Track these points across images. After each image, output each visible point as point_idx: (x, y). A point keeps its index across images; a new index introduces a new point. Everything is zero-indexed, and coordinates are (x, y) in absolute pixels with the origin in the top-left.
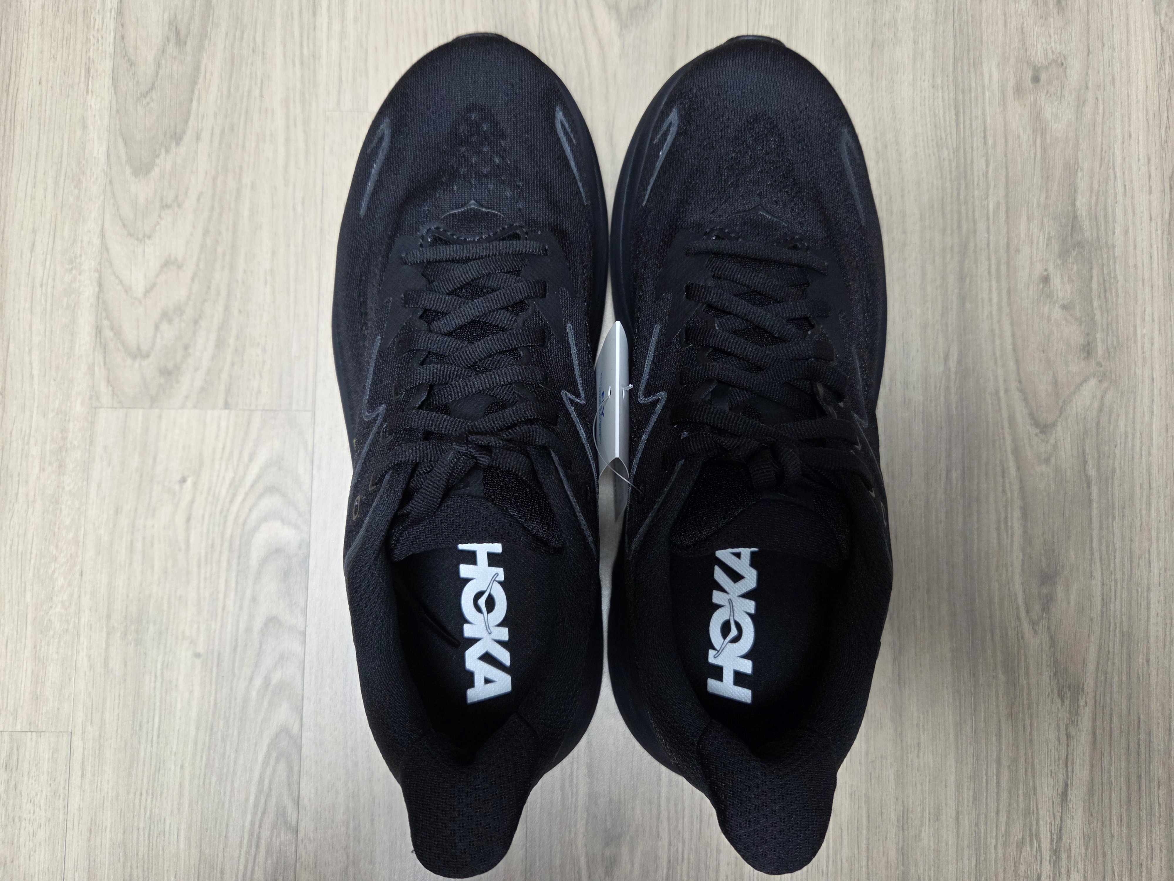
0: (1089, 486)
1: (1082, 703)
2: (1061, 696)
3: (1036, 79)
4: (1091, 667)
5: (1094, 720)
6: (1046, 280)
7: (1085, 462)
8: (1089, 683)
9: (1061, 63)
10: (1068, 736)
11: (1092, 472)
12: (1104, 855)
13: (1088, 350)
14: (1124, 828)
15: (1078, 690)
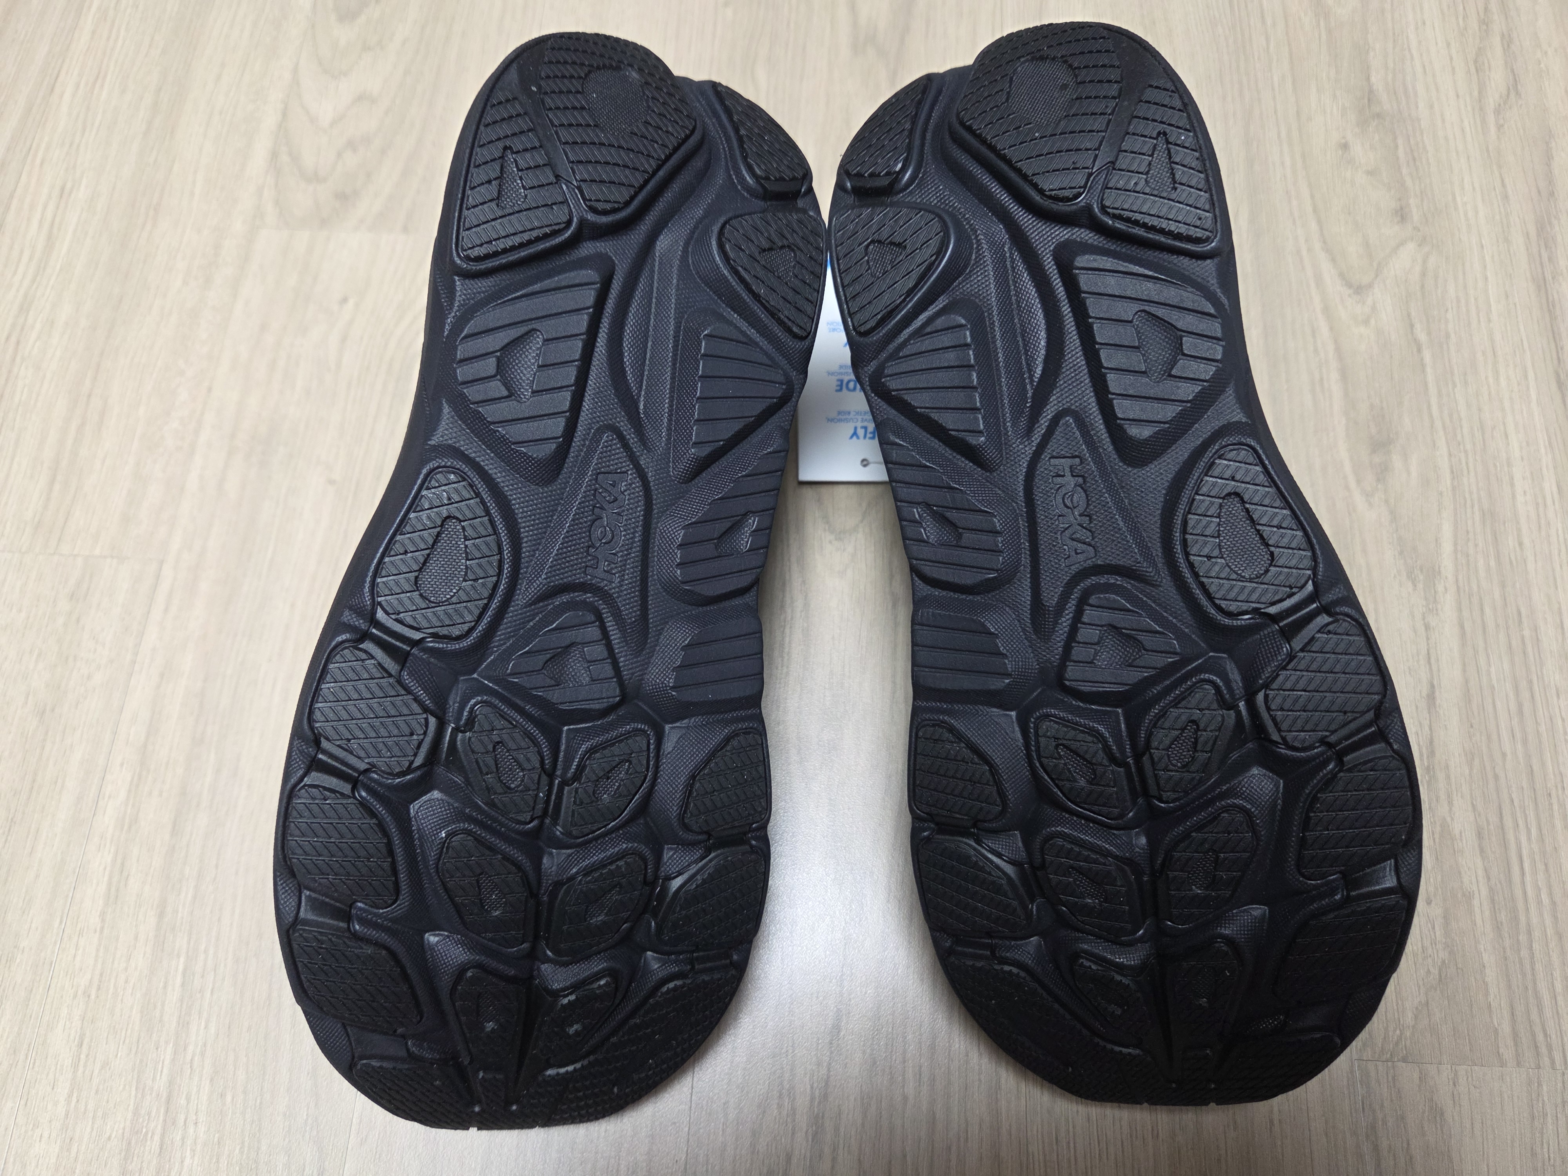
0: (1419, 350)
1: (1440, 588)
2: (1411, 576)
4: (1447, 547)
6: (1345, 146)
7: (1412, 326)
8: (1447, 564)
10: (1427, 627)
11: (1422, 337)
12: (1496, 778)
13: (1401, 215)
14: (1519, 746)
15: (1433, 574)
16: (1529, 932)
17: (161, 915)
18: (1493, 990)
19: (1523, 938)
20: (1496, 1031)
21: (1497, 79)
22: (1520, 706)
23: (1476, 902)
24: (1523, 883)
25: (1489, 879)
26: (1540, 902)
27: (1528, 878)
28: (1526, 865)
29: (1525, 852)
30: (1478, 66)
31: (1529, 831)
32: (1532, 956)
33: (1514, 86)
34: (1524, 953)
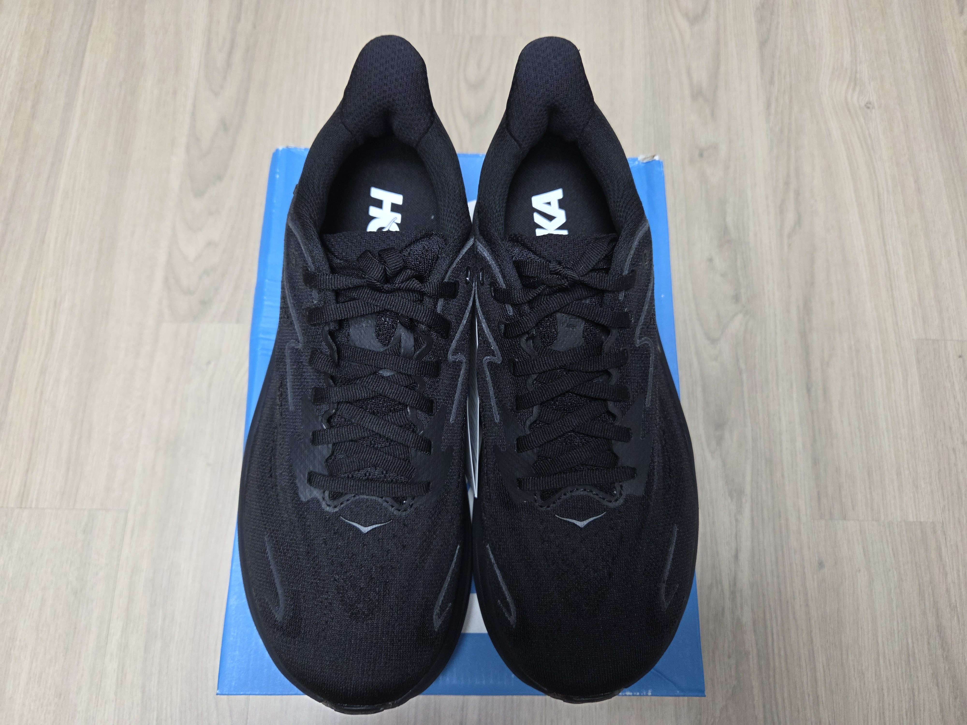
0: (741, 374)
1: (744, 500)
2: (731, 495)
3: (701, 155)
4: (748, 478)
5: (752, 511)
6: (711, 260)
7: (738, 360)
8: (748, 489)
9: (715, 147)
10: (737, 520)
11: (743, 366)
12: (763, 595)
13: (736, 298)
14: (775, 579)
15: (741, 492)
16: (774, 670)
17: (143, 692)
18: (756, 698)
19: (771, 673)
20: (756, 718)
21: (790, 217)
22: (777, 558)
23: (751, 656)
24: (773, 645)
25: (757, 644)
26: (779, 655)
27: (775, 644)
28: (775, 637)
29: (775, 631)
30: (782, 210)
31: (777, 621)
32: (775, 681)
33: (799, 221)
34: (771, 680)
